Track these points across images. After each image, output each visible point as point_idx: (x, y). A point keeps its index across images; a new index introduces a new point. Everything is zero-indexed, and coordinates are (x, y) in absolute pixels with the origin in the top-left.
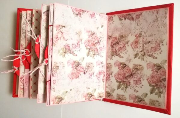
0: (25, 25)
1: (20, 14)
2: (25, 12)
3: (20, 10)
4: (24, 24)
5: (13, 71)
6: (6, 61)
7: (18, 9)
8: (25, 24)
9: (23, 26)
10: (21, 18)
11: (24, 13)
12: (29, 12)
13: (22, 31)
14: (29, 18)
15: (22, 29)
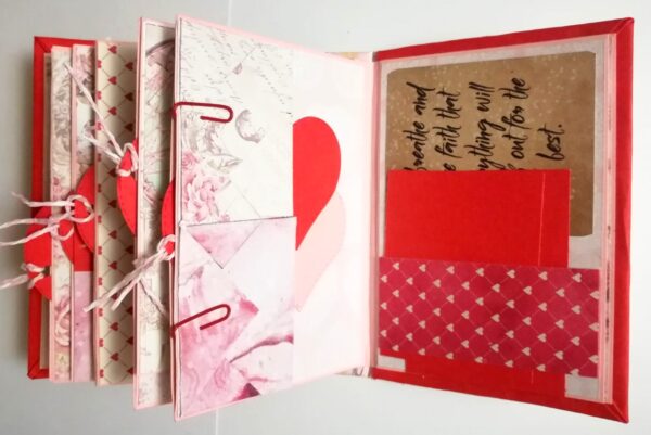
0: (66, 103)
1: (46, 61)
2: (66, 49)
3: (43, 45)
4: (61, 98)
5: (23, 282)
7: (37, 40)
8: (68, 96)
9: (58, 107)
10: (50, 74)
11: (59, 55)
12: (83, 50)
13: (53, 125)
14: (81, 74)
15: (53, 116)
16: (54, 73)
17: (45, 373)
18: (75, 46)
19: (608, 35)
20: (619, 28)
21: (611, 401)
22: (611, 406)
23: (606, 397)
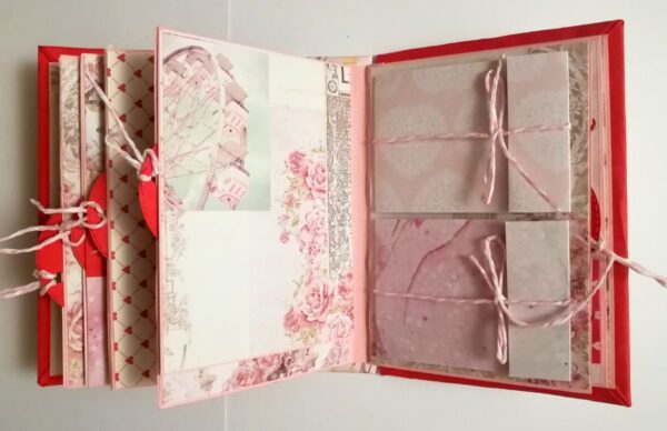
0: (74, 111)
1: (51, 70)
2: (73, 59)
3: (48, 55)
4: (69, 106)
5: (35, 288)
6: (9, 251)
7: (41, 49)
8: (76, 104)
9: (67, 115)
10: (57, 82)
11: (67, 64)
12: (91, 59)
13: (63, 132)
14: (90, 79)
15: (62, 124)
16: (62, 82)
17: (58, 380)
18: (83, 55)
19: (600, 37)
20: (610, 30)
21: (614, 387)
22: (614, 391)
23: (609, 382)
